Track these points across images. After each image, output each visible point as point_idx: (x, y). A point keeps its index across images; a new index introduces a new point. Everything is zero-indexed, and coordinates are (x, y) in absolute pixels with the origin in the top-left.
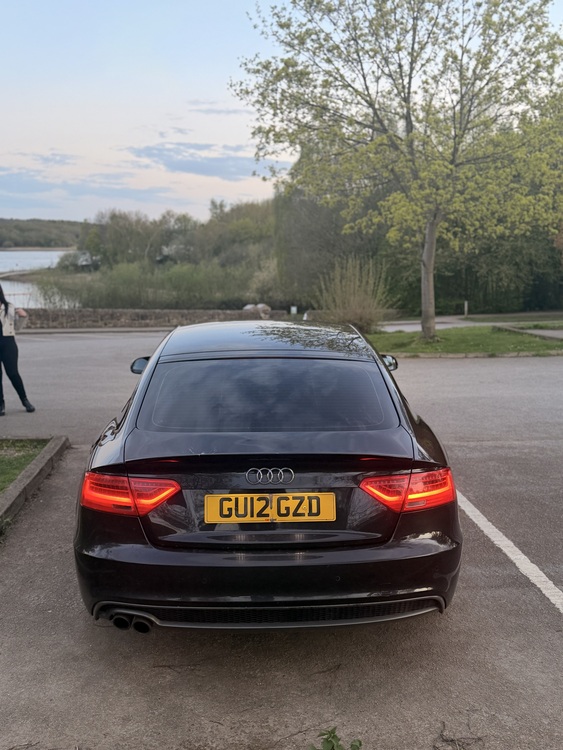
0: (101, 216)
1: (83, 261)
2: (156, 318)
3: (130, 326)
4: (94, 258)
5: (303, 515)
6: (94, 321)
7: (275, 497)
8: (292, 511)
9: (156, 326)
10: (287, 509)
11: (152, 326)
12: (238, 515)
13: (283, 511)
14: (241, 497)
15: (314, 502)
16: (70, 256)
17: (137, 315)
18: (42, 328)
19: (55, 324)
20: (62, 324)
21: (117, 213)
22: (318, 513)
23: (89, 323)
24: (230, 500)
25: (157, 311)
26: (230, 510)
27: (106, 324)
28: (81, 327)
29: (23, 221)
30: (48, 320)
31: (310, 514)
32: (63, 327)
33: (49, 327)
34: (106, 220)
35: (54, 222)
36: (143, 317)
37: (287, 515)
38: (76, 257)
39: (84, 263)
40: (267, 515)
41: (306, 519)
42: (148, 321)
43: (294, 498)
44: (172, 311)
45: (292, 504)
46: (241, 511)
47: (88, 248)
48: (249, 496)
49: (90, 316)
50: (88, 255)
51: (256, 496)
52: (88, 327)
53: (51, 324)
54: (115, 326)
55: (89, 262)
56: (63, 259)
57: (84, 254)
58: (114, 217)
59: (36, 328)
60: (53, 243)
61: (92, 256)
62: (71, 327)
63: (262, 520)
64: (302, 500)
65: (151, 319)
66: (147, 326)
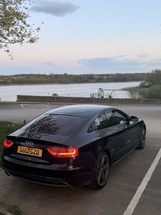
0: (153, 71)
1: (146, 85)
2: (152, 101)
3: (144, 104)
4: (150, 83)
5: (35, 154)
6: (132, 102)
7: (31, 149)
8: (33, 153)
9: (152, 104)
10: (32, 152)
11: (151, 104)
12: (23, 152)
13: (32, 153)
14: (25, 147)
15: (38, 151)
16: (143, 83)
17: (146, 101)
18: (118, 103)
19: (121, 103)
20: (123, 102)
21: (158, 70)
22: (38, 154)
23: (131, 102)
24: (22, 148)
25: (153, 99)
26: (22, 150)
27: (136, 103)
28: (129, 104)
29: (133, 74)
30: (119, 102)
31: (37, 154)
32: (123, 104)
33: (119, 103)
34: (154, 72)
35: (141, 74)
36: (148, 101)
37: (32, 154)
38: (144, 83)
39: (147, 85)
40: (28, 153)
41: (36, 155)
42: (149, 102)
43: (34, 150)
44: (158, 100)
45: (33, 151)
46: (24, 151)
47: (148, 81)
48: (26, 147)
49: (131, 101)
50: (148, 82)
51: (27, 148)
52: (131, 104)
53: (120, 103)
54: (139, 104)
55: (148, 85)
56: (141, 84)
57: (147, 82)
58: (156, 71)
59: (116, 103)
60: (140, 80)
61: (149, 83)
62: (126, 104)
63: (27, 154)
64: (36, 150)
65: (150, 102)
66: (149, 104)
